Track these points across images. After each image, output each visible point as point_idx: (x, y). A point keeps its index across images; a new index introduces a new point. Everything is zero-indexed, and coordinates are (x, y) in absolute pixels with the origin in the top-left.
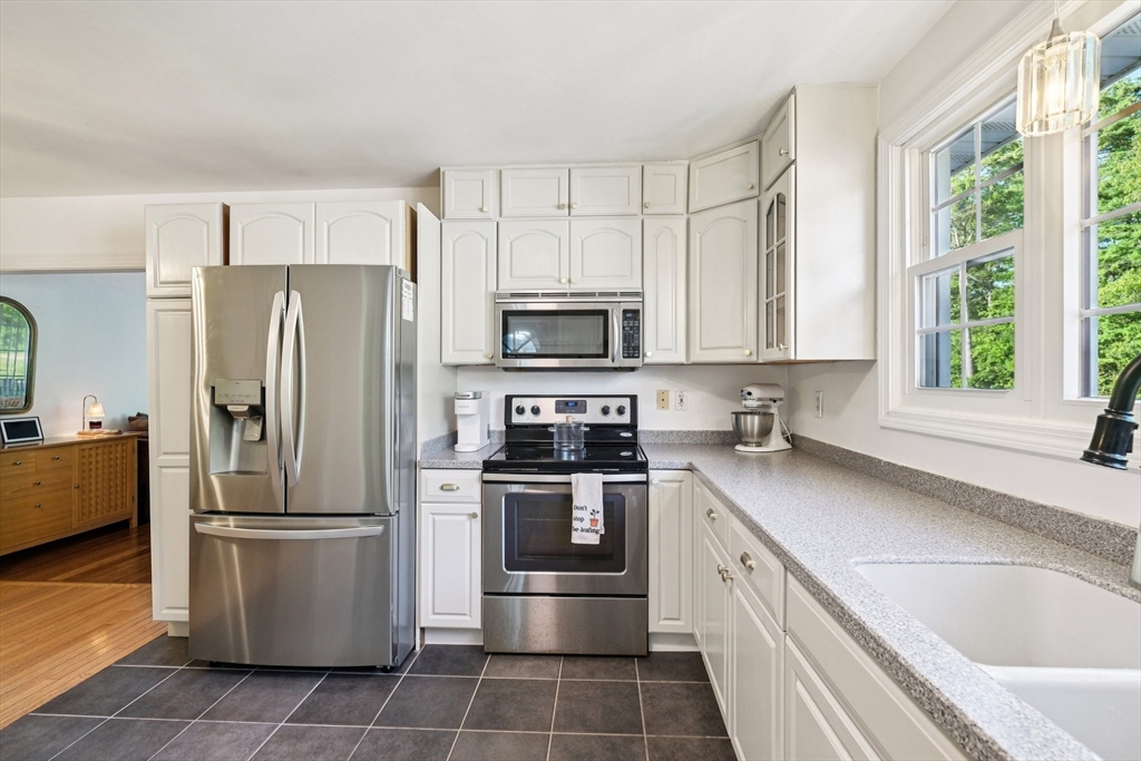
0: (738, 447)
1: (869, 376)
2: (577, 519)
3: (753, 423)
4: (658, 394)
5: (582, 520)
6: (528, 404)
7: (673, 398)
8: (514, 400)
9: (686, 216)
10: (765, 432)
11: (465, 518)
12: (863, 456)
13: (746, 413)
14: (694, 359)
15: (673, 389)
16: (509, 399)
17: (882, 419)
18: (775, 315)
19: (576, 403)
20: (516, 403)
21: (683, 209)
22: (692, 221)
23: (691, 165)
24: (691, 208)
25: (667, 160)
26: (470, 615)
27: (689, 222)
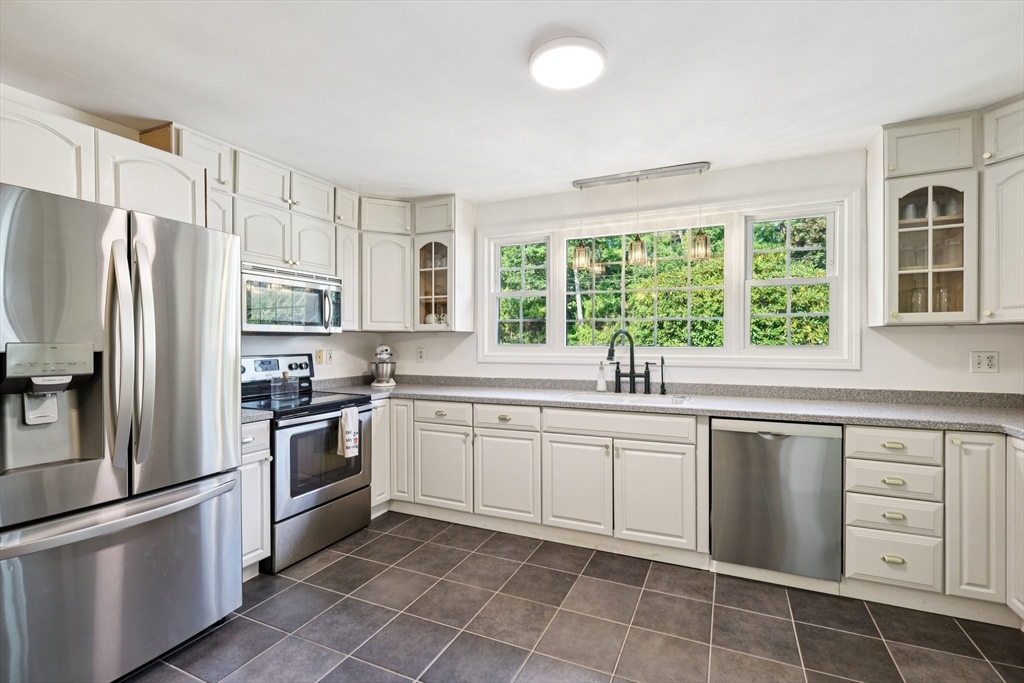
2: (348, 440)
3: (387, 368)
4: (317, 352)
5: (351, 440)
7: (325, 355)
9: (358, 232)
13: (382, 363)
14: (365, 329)
15: (325, 348)
17: (481, 359)
19: (270, 362)
21: (356, 226)
22: (365, 236)
23: (363, 199)
24: (363, 228)
25: (348, 189)
26: (262, 548)
27: (361, 237)
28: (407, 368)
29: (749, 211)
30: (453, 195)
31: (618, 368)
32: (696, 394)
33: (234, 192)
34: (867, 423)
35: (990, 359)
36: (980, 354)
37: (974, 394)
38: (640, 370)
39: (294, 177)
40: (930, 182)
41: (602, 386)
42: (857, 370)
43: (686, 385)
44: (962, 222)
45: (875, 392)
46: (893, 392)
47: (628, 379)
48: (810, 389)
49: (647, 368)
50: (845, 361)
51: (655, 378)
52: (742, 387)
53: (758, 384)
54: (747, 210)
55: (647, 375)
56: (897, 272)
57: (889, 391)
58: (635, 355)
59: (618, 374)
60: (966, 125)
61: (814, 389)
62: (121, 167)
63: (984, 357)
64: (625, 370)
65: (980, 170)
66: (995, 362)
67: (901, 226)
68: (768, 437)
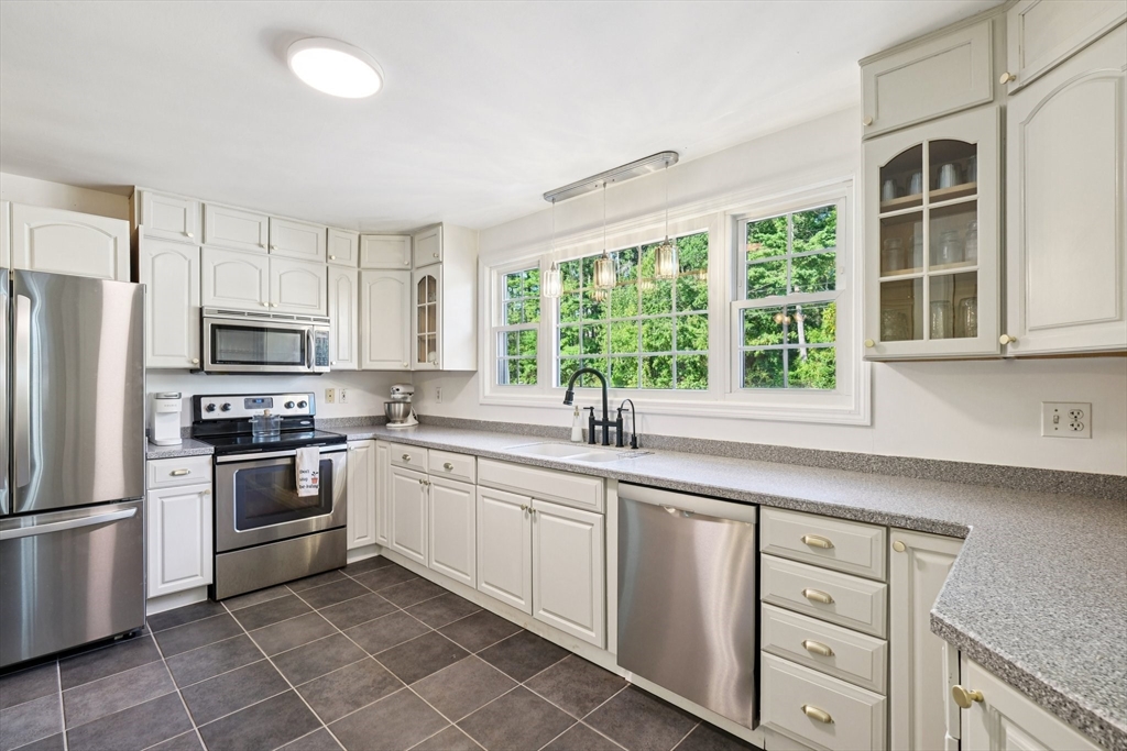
0: (388, 425)
1: (473, 378)
2: (302, 480)
3: (399, 408)
4: (326, 391)
5: (306, 480)
6: (219, 402)
7: (337, 394)
8: (202, 399)
9: (357, 270)
10: (406, 414)
11: (196, 496)
12: (470, 421)
13: (394, 403)
14: (364, 368)
15: (337, 387)
16: (196, 400)
17: (482, 400)
18: (428, 344)
19: (263, 401)
20: (205, 402)
21: (355, 264)
22: (363, 273)
23: (363, 236)
24: (362, 265)
25: (343, 228)
26: (202, 575)
27: (359, 274)
28: (431, 408)
29: (737, 208)
30: (441, 224)
31: (592, 414)
32: (673, 449)
33: (203, 242)
34: (782, 505)
35: (1075, 415)
36: (1058, 406)
37: (1046, 472)
38: (613, 418)
39: (272, 221)
40: (923, 136)
41: (576, 435)
42: (866, 426)
43: (662, 437)
44: (976, 193)
45: (891, 459)
46: (917, 461)
47: (601, 427)
48: (805, 450)
49: (620, 415)
50: (850, 412)
51: (628, 428)
52: (723, 443)
53: (741, 442)
54: (730, 207)
55: (619, 423)
56: (877, 280)
57: (911, 459)
58: (609, 399)
59: (593, 422)
60: (981, 34)
61: (810, 451)
62: (36, 232)
63: (1064, 412)
64: (599, 417)
65: (1003, 104)
66: (1084, 420)
67: (883, 210)
68: (672, 511)
